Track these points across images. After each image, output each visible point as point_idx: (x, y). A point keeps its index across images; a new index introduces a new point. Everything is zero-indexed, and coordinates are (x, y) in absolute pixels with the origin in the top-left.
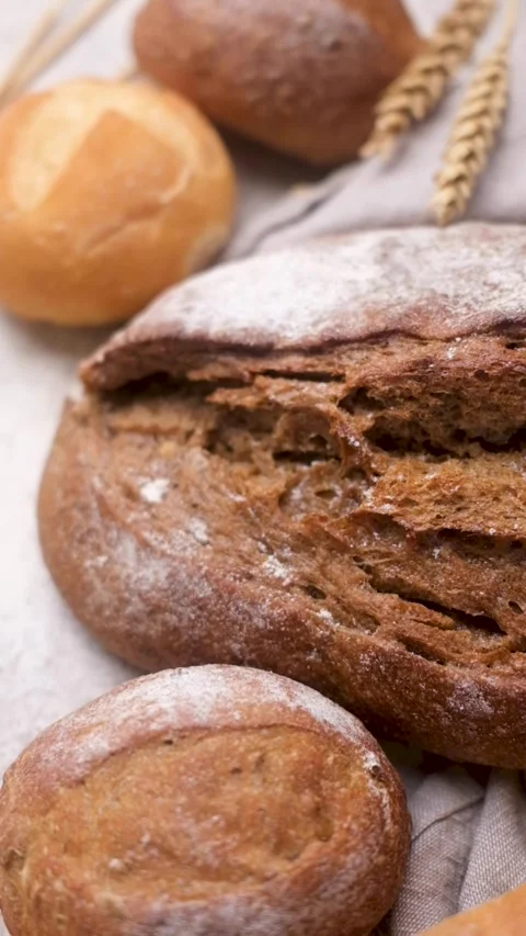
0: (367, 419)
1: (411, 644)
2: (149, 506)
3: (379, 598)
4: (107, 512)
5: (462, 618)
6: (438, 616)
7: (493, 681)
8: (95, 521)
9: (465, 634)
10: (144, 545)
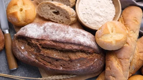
0: (41, 46)
1: (44, 64)
2: (22, 50)
3: (42, 60)
4: (18, 50)
5: (48, 62)
6: (46, 62)
7: (50, 67)
8: (17, 50)
9: (48, 63)
10: (22, 53)
